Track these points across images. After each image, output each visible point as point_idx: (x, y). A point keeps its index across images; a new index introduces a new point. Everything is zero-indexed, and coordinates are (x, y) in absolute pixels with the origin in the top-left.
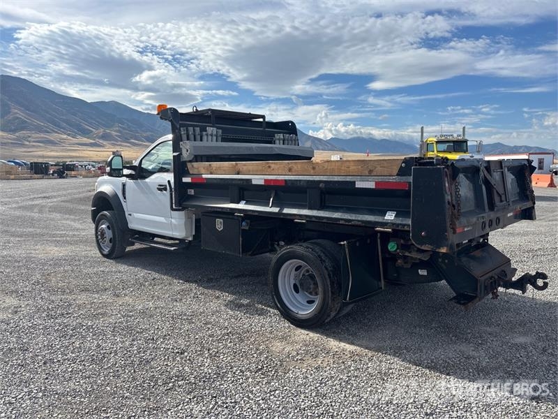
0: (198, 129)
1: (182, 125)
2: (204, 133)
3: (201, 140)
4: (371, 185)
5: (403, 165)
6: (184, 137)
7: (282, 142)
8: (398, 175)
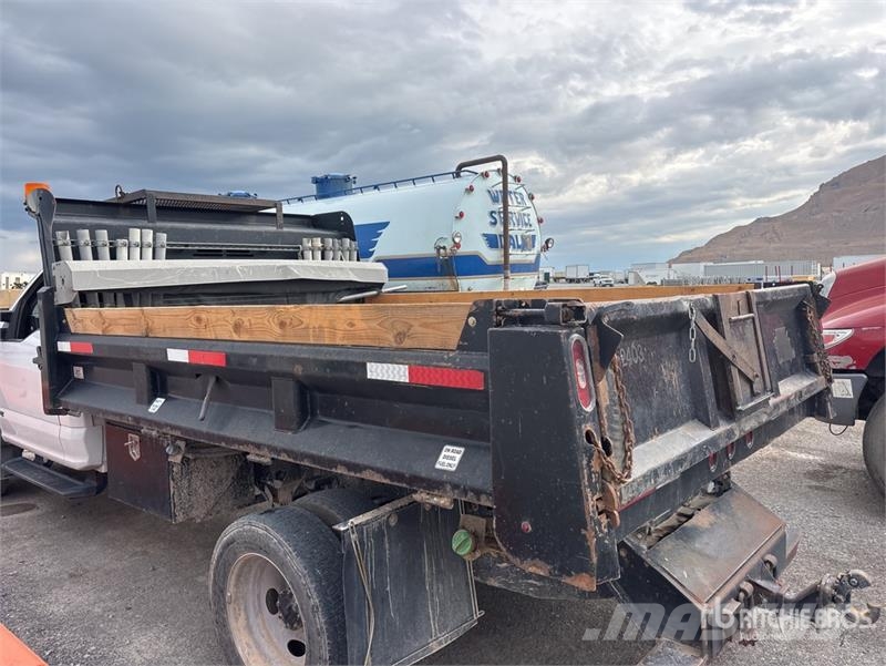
0: (103, 235)
1: (58, 227)
2: (120, 241)
3: (113, 256)
4: (397, 373)
5: (472, 320)
6: (67, 251)
7: (319, 254)
8: (460, 347)
